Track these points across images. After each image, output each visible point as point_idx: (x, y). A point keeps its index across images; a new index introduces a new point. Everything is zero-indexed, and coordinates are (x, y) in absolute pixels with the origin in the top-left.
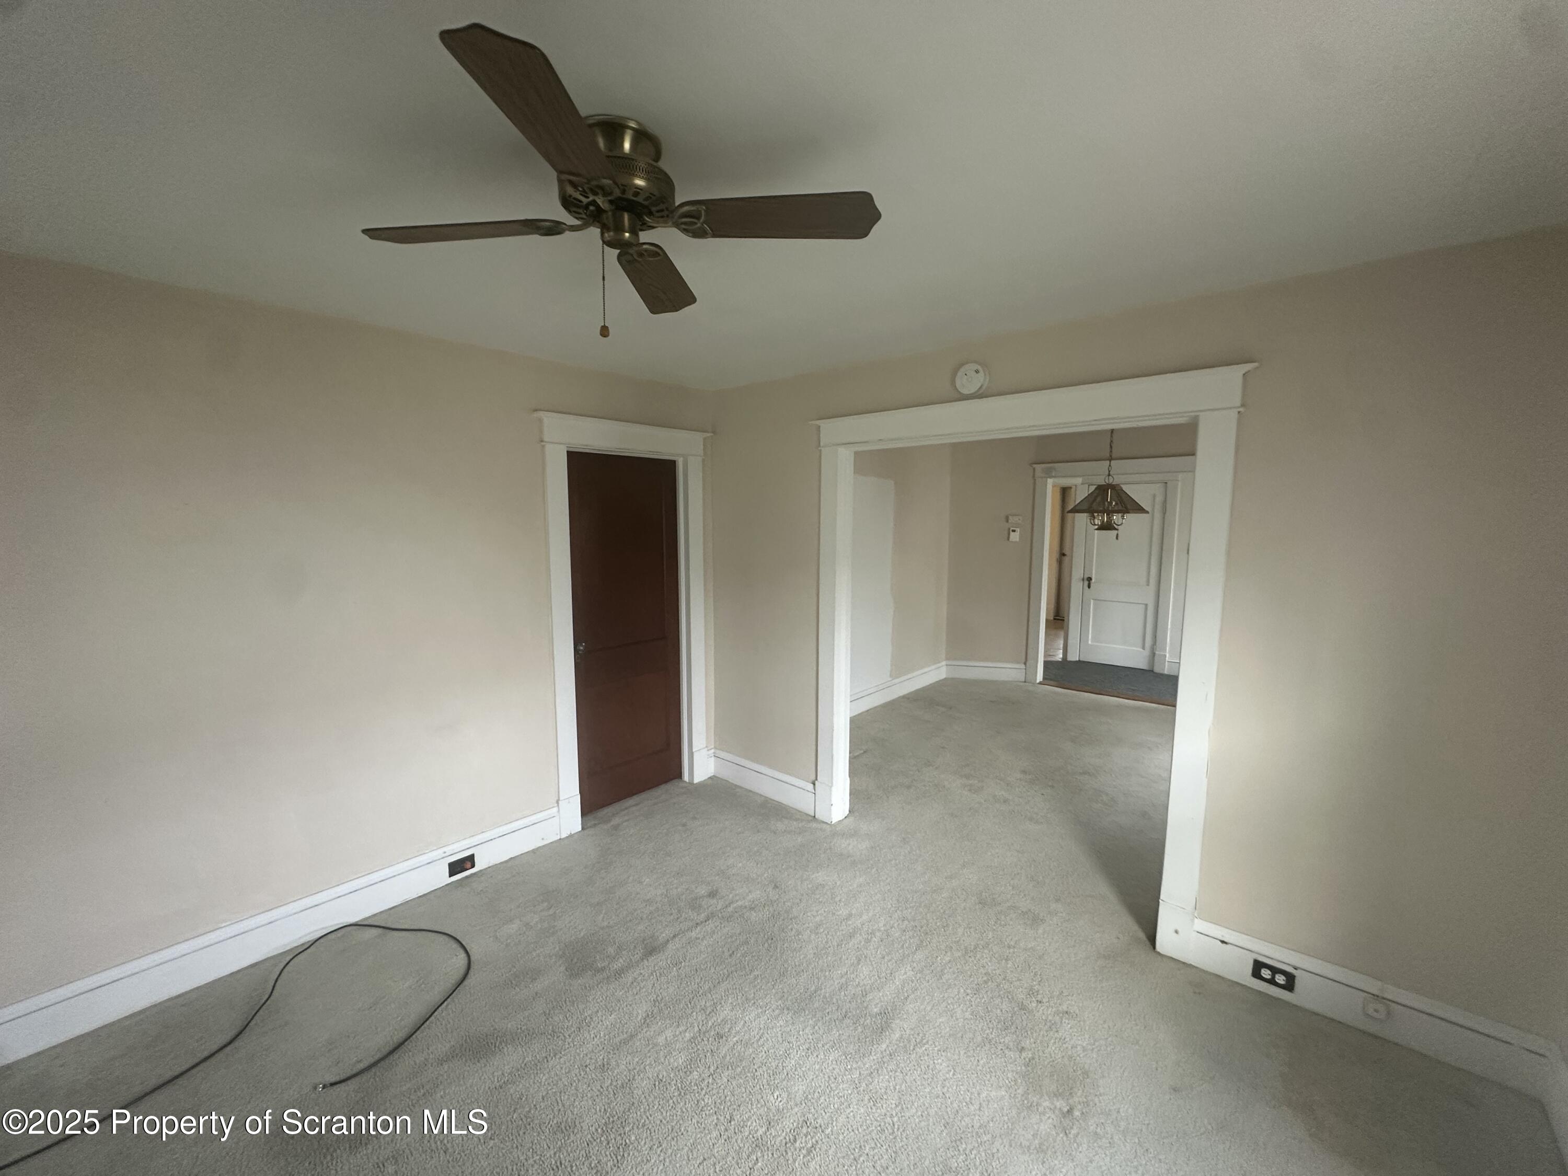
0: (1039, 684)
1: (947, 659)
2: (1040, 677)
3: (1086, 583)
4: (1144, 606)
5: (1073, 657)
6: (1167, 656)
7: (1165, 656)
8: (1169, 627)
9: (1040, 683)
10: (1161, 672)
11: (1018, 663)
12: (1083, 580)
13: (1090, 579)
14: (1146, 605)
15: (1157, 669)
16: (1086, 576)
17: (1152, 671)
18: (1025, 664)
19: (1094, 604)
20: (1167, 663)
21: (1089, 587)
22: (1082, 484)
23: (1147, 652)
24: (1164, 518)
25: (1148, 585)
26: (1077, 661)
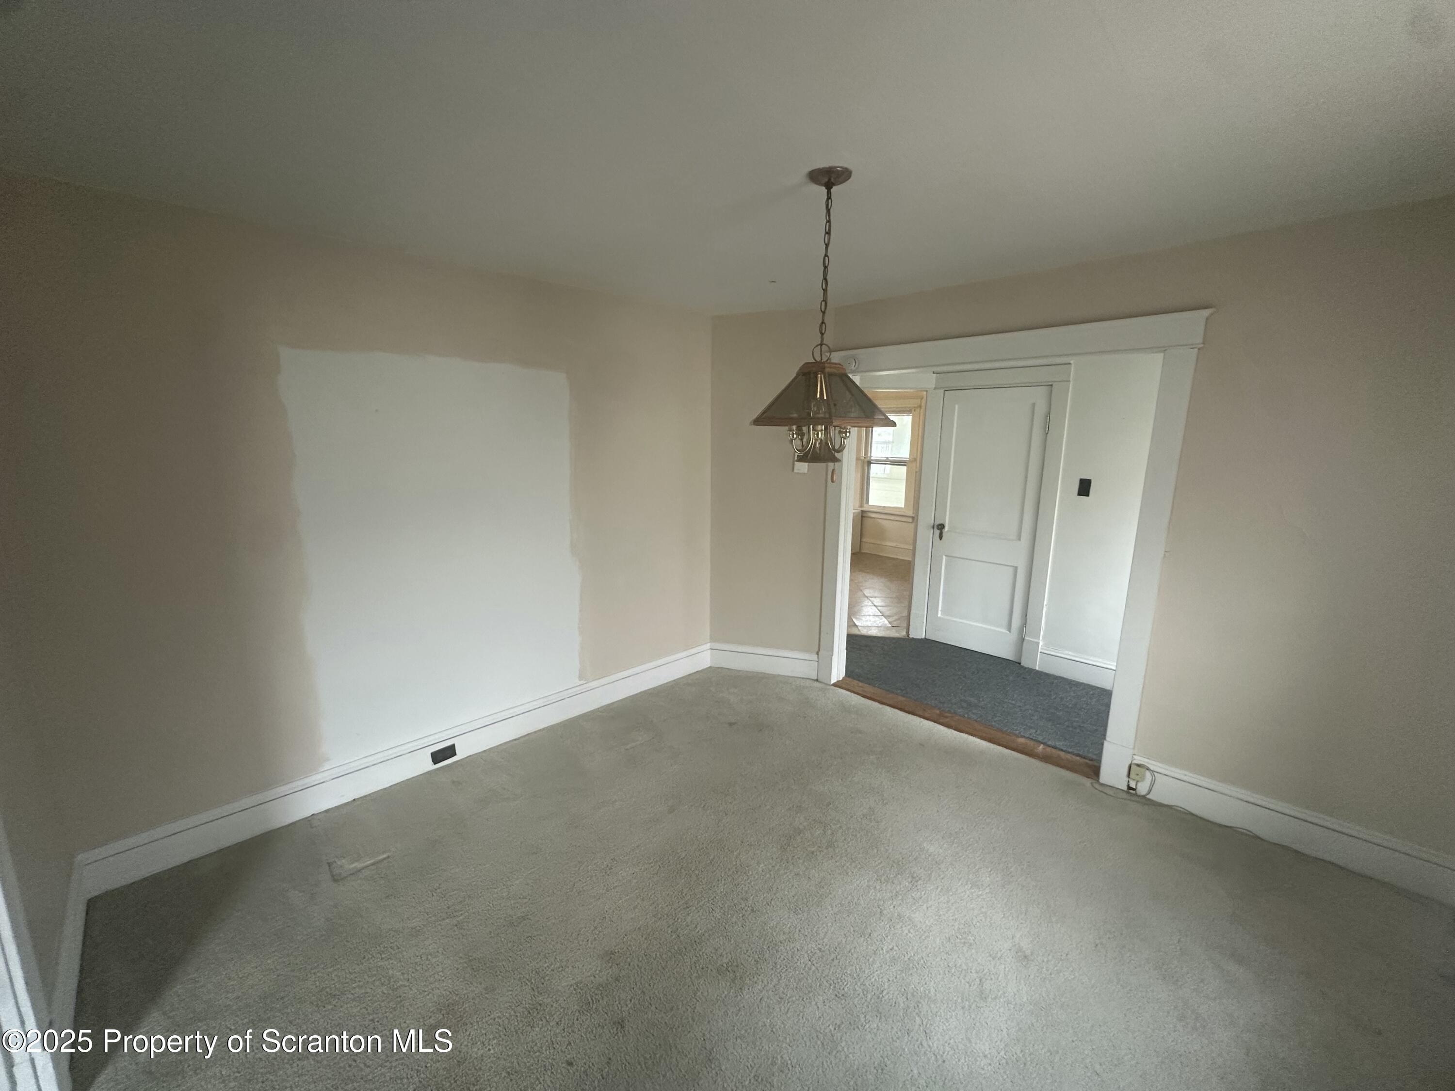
0: (835, 685)
1: (713, 639)
2: (838, 670)
3: (937, 532)
4: (1011, 569)
5: (918, 632)
6: (1041, 644)
7: (1038, 644)
8: (1045, 603)
9: (837, 685)
10: (1030, 666)
11: (806, 650)
12: (933, 527)
13: (941, 527)
14: (1016, 569)
15: (1025, 663)
16: (937, 522)
17: (1020, 664)
18: (817, 653)
19: (947, 562)
20: (1039, 653)
21: (941, 537)
22: (935, 388)
23: (1013, 636)
24: (1045, 440)
25: (1020, 540)
26: (922, 639)
